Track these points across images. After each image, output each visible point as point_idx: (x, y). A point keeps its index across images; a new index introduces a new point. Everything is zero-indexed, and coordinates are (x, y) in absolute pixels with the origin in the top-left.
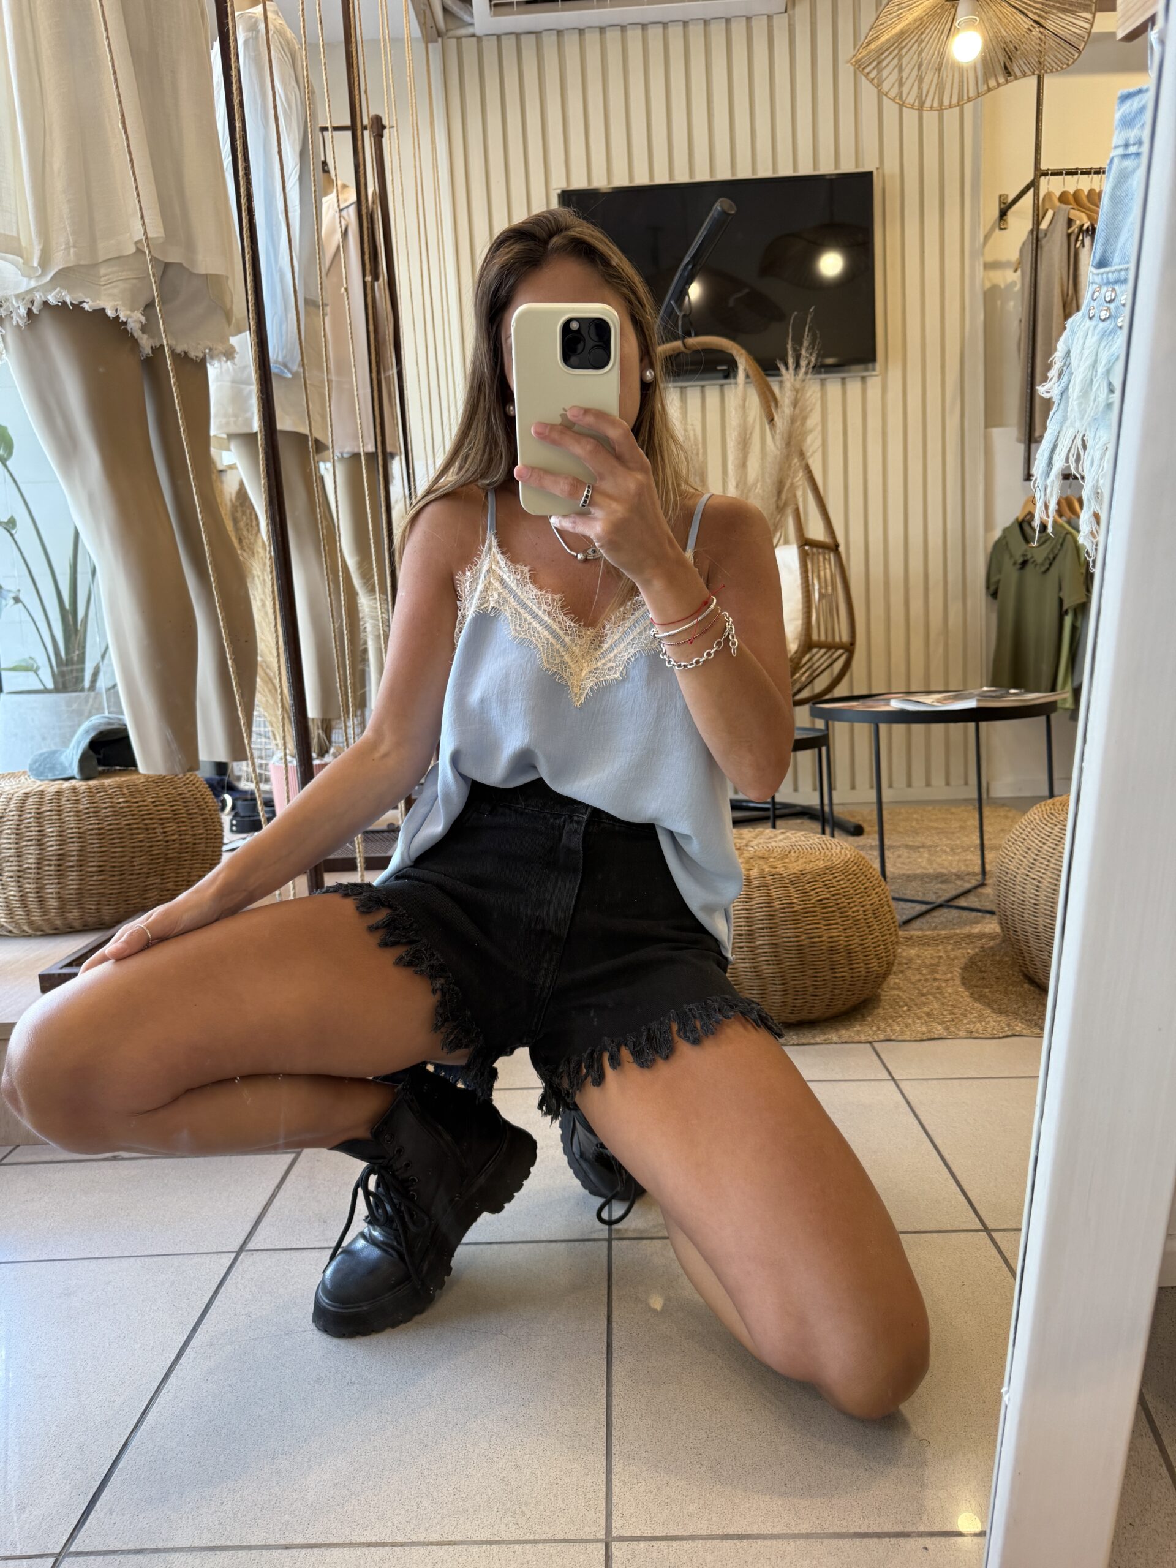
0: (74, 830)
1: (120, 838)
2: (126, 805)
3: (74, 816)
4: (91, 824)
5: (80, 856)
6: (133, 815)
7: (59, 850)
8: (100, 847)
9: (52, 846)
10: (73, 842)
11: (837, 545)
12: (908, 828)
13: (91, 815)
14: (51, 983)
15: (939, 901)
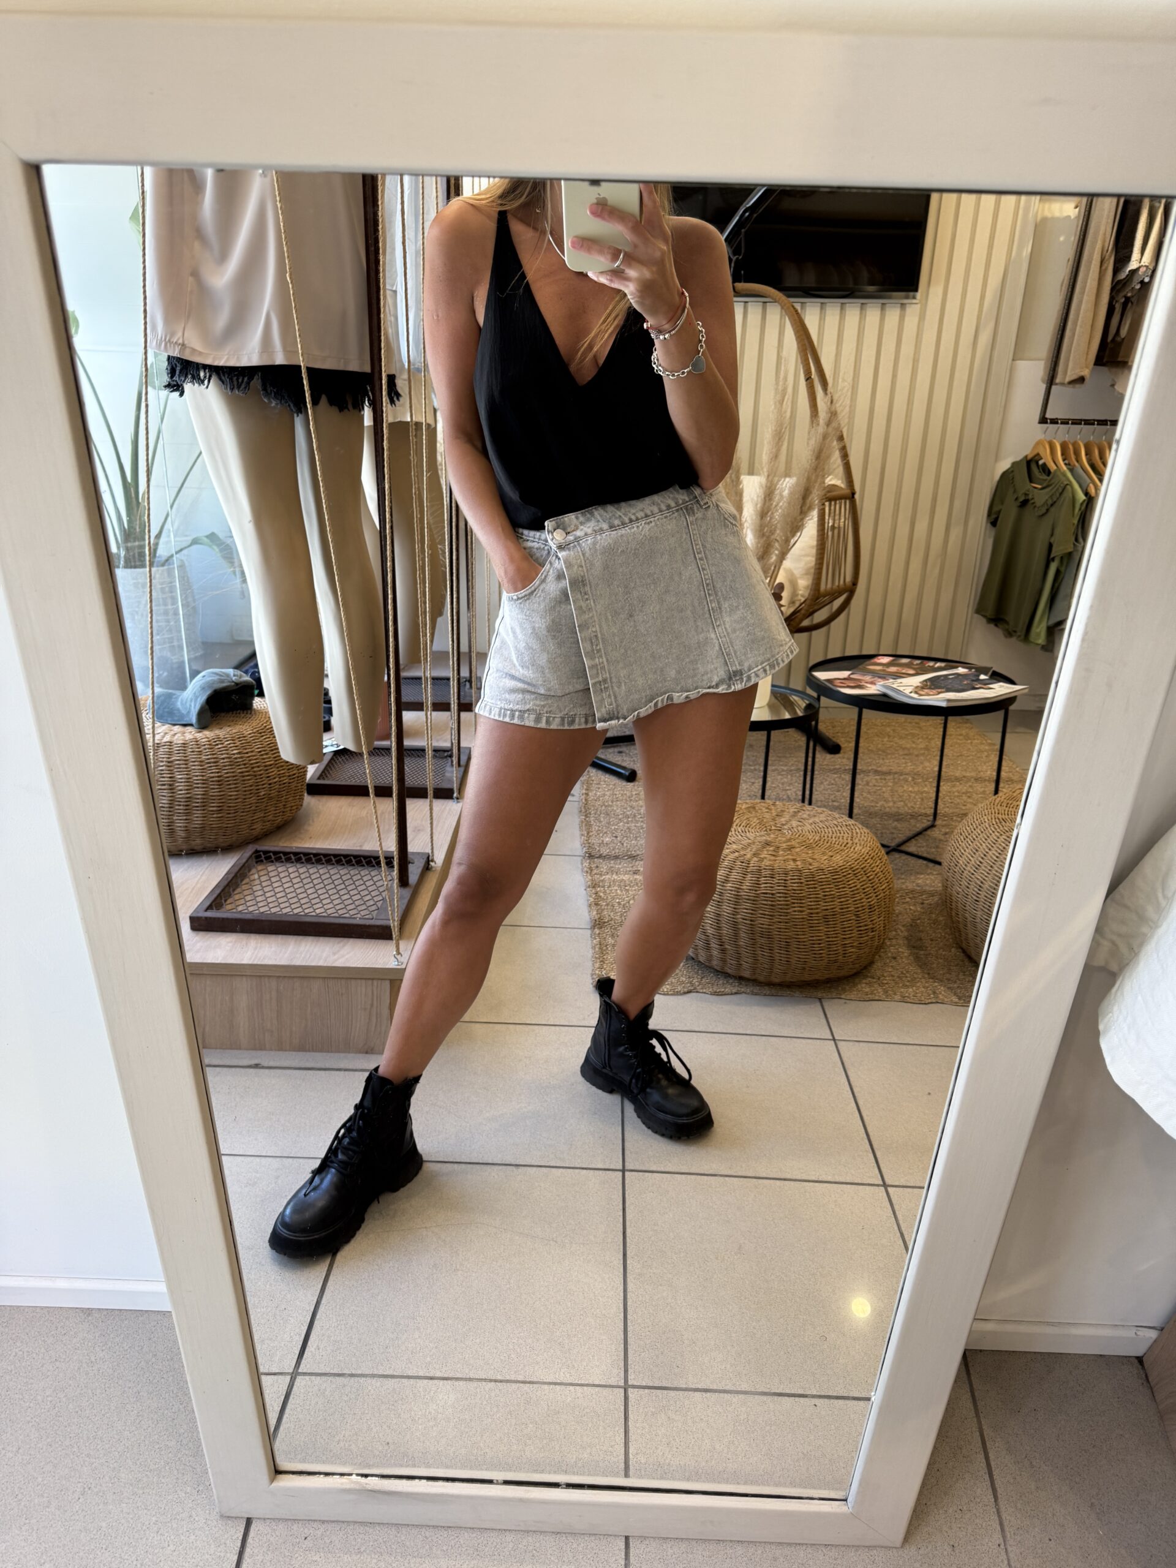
0: (199, 778)
1: (235, 784)
2: (239, 756)
3: (198, 765)
4: (213, 772)
5: (204, 799)
6: (245, 764)
7: (188, 793)
8: (220, 792)
9: (181, 790)
11: (853, 494)
12: (880, 746)
13: (212, 765)
14: (200, 924)
15: (893, 844)
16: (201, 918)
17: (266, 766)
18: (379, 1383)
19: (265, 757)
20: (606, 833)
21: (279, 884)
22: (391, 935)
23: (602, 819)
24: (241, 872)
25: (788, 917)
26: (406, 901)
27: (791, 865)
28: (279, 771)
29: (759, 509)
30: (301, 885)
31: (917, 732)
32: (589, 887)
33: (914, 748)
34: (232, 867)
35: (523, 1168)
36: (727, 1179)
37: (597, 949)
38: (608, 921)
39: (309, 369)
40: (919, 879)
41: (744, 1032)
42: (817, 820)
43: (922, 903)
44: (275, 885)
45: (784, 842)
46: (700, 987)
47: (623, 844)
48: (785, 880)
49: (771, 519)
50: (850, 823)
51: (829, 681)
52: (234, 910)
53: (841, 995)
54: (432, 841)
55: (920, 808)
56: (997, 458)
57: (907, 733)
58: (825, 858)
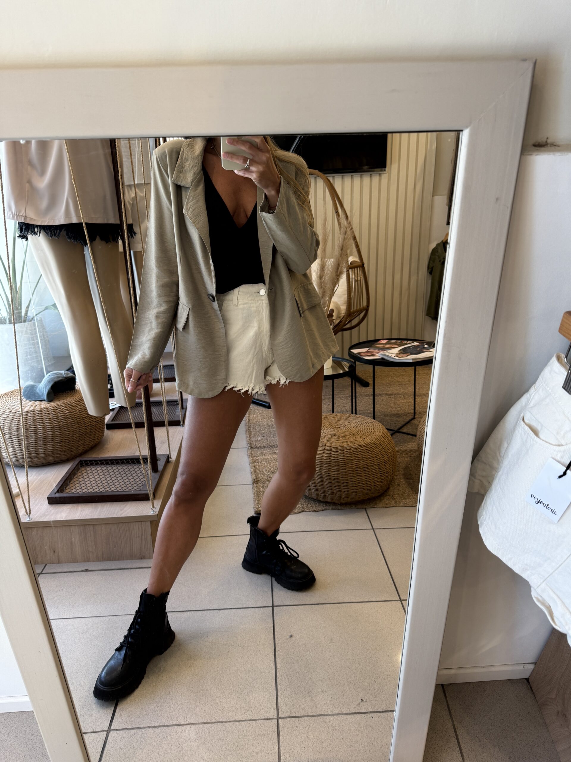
0: (49, 426)
1: (68, 428)
2: (69, 414)
3: (48, 420)
4: (56, 423)
5: (52, 437)
6: (72, 418)
7: (44, 435)
8: (60, 433)
9: (40, 433)
10: (49, 431)
11: (363, 264)
12: (387, 381)
13: (55, 419)
14: (52, 501)
15: (396, 429)
16: (53, 497)
17: (83, 418)
18: (152, 731)
19: (82, 413)
20: (259, 435)
21: (92, 476)
22: (149, 498)
23: (257, 428)
24: (73, 472)
25: (346, 470)
26: (157, 480)
27: (345, 444)
28: (90, 419)
29: (319, 275)
30: (103, 476)
31: (404, 373)
32: (251, 463)
33: (403, 381)
34: (69, 470)
35: (222, 610)
36: (324, 605)
37: (255, 494)
38: (261, 479)
39: (87, 224)
40: (409, 445)
41: (330, 529)
42: (357, 421)
43: (410, 457)
44: (90, 477)
45: (342, 434)
46: (307, 509)
47: (267, 440)
48: (343, 452)
49: (324, 279)
50: (373, 421)
51: (359, 353)
52: (70, 492)
53: (374, 506)
54: (169, 448)
55: (408, 410)
56: (429, 242)
57: (400, 374)
58: (362, 439)
